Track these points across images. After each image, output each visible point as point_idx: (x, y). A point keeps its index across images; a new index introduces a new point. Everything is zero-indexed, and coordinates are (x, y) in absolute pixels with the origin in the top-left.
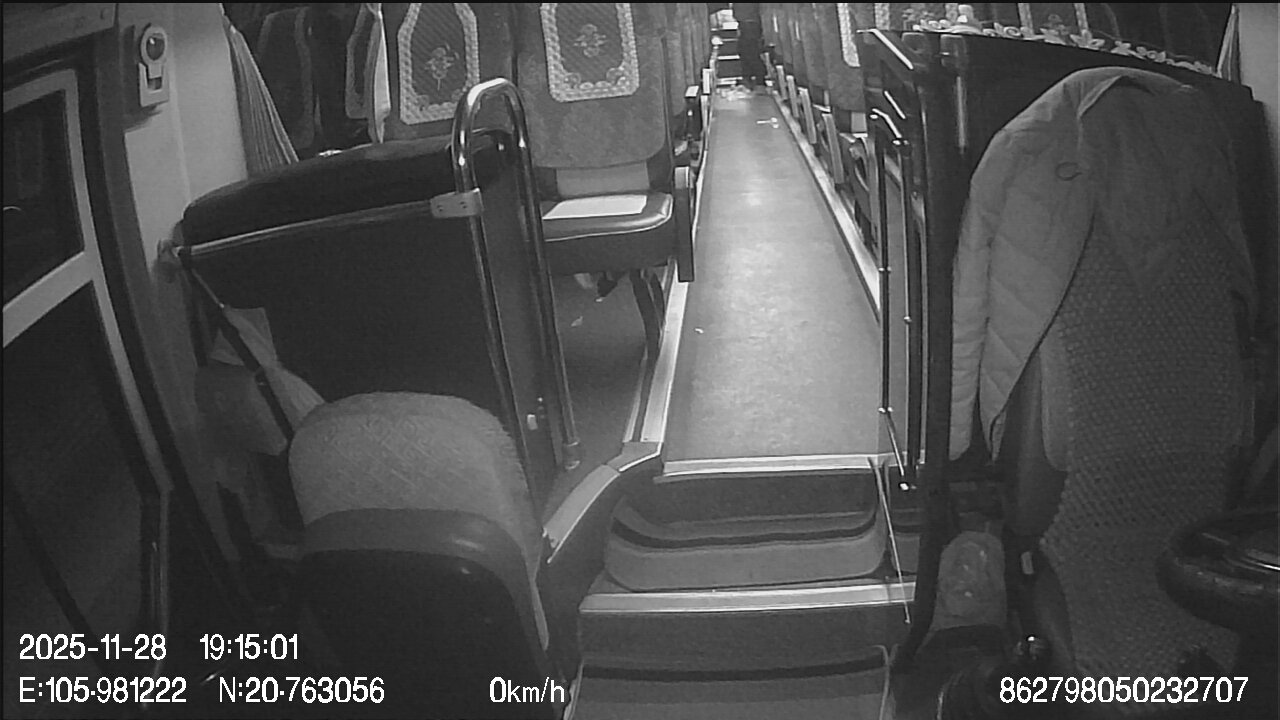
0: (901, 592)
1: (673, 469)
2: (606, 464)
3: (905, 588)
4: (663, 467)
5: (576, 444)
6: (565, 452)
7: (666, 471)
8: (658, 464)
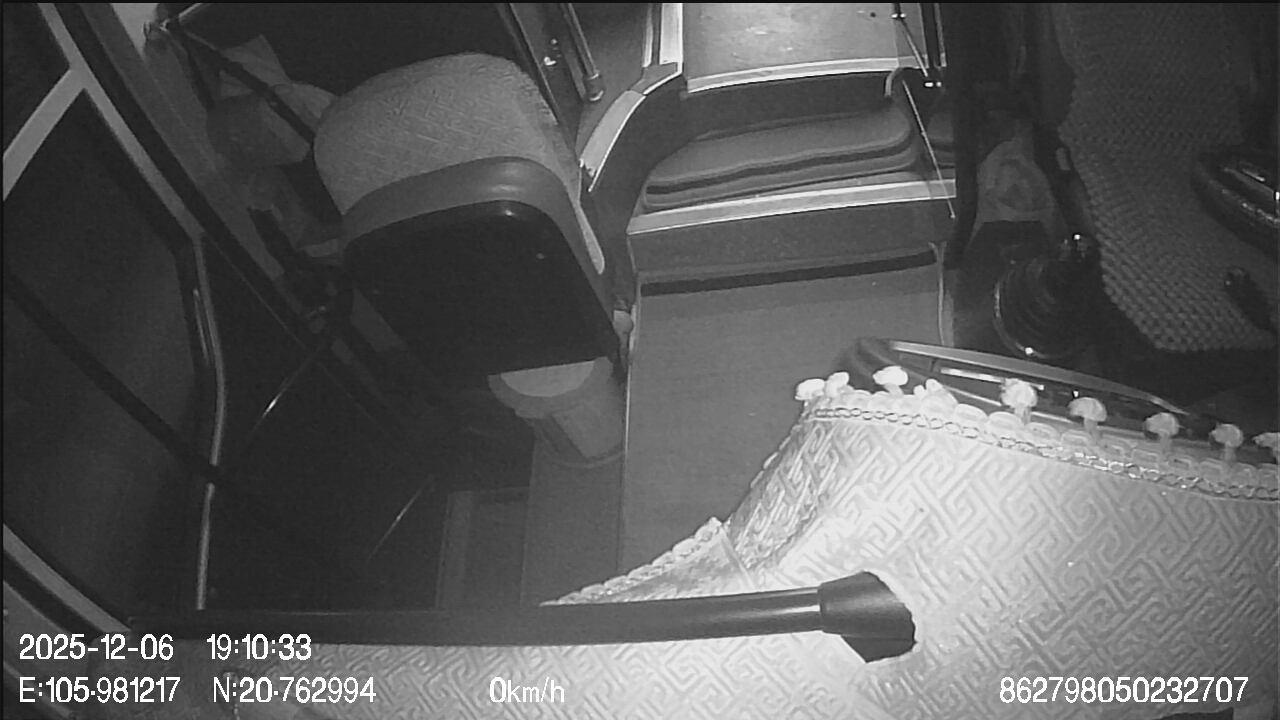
0: (940, 189)
1: (695, 86)
2: (629, 90)
3: (946, 185)
4: (686, 83)
5: (597, 75)
6: (587, 84)
7: (690, 87)
8: (681, 81)
